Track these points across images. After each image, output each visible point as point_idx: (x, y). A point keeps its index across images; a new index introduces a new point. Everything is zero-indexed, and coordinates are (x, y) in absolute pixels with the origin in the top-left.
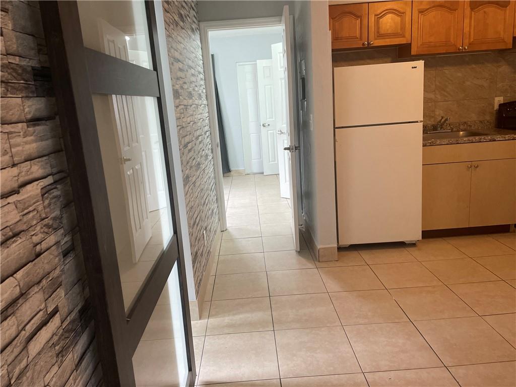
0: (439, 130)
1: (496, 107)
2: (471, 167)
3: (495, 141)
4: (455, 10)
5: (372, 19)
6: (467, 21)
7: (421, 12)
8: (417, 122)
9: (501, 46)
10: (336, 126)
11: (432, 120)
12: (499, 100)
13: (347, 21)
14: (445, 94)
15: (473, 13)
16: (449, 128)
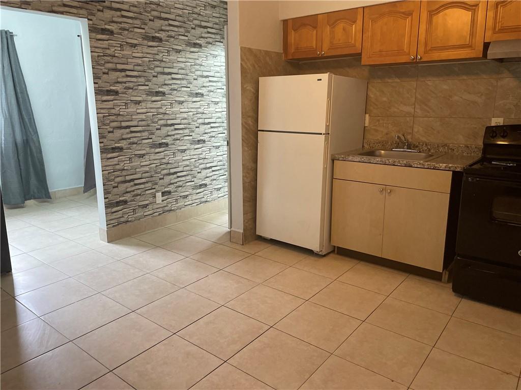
0: (405, 149)
3: (411, 166)
4: (410, 15)
7: (372, 19)
10: (259, 129)
12: (497, 122)
14: (427, 108)
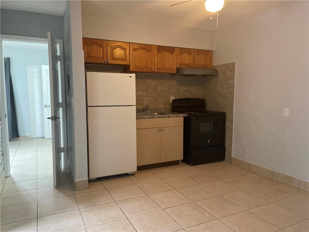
0: (146, 111)
1: (171, 101)
2: (160, 130)
4: (150, 51)
5: (109, 49)
6: (156, 57)
7: (134, 50)
8: (133, 106)
9: (172, 72)
10: (88, 105)
11: (142, 106)
12: (172, 98)
13: (95, 47)
14: (148, 93)
15: (159, 54)
16: (150, 111)
